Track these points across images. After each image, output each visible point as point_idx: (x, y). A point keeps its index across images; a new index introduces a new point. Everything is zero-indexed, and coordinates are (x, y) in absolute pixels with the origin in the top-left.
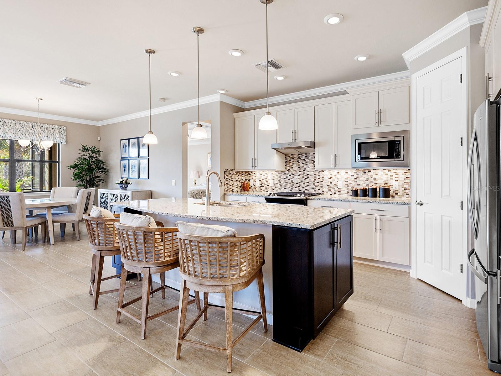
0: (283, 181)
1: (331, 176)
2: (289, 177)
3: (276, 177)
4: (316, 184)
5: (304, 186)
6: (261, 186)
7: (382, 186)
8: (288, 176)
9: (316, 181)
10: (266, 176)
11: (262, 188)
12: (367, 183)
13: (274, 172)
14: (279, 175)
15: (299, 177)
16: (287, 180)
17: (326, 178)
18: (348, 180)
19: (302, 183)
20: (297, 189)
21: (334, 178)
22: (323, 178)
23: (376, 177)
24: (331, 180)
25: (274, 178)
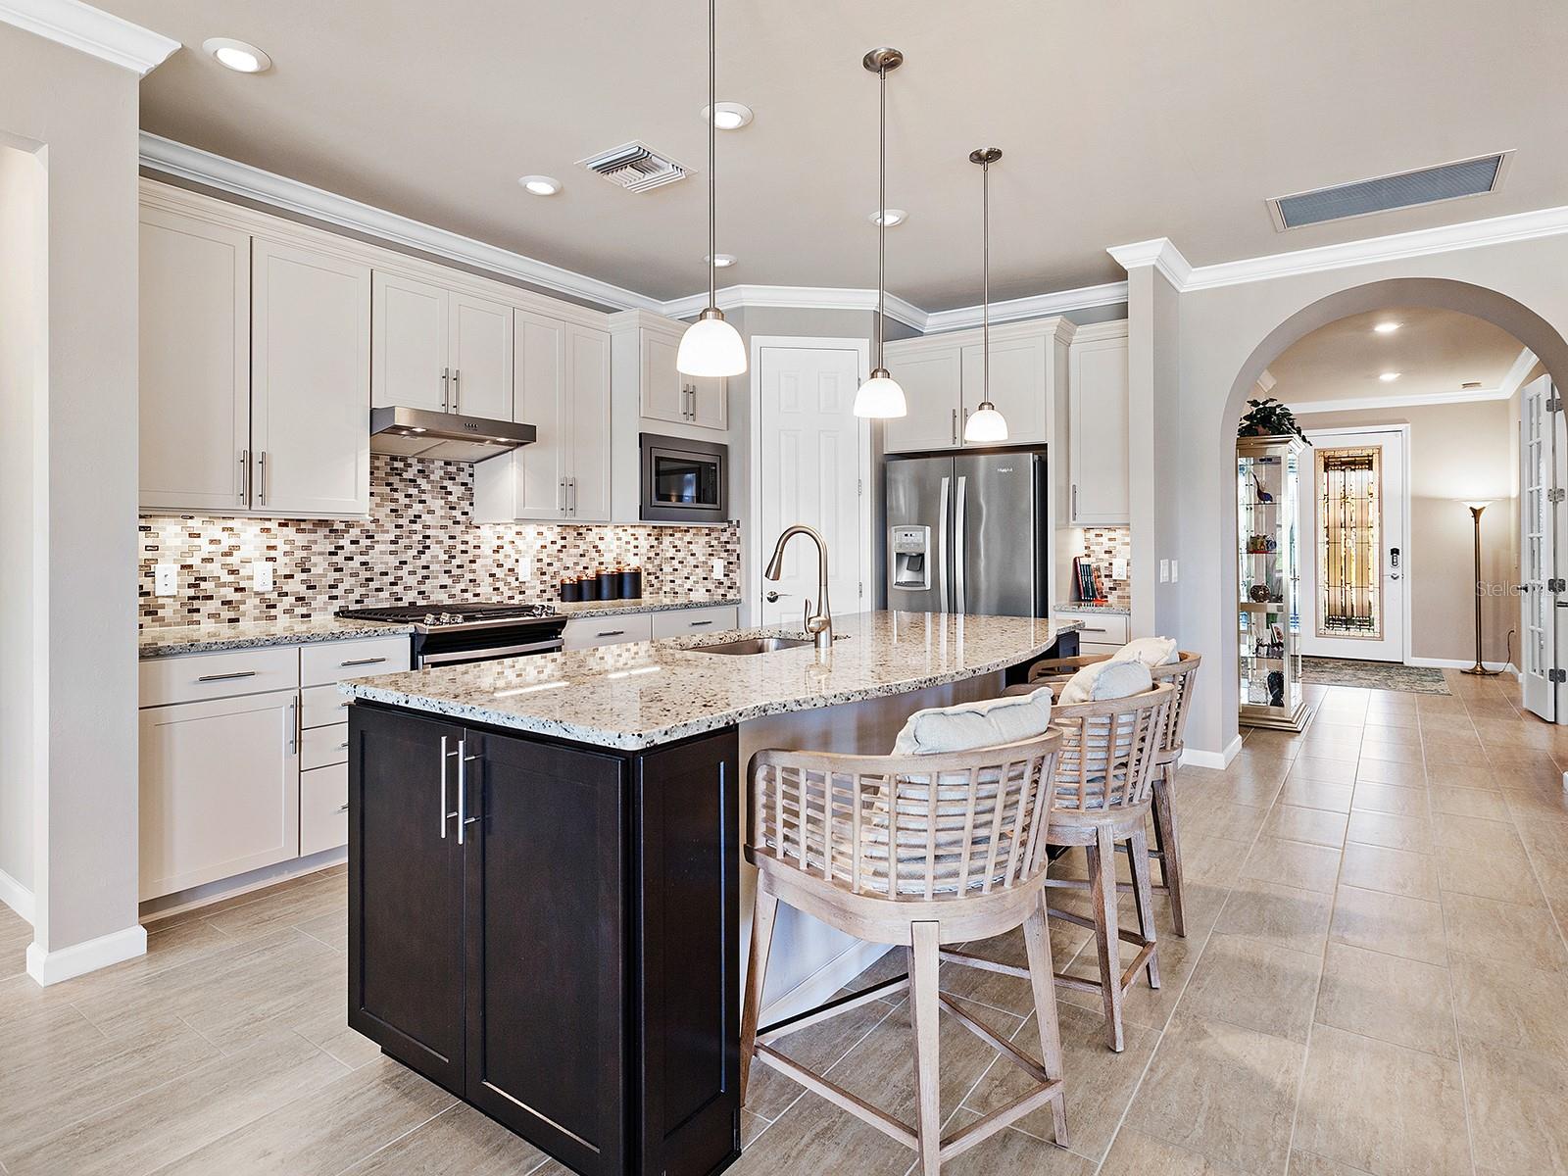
0: (320, 566)
1: (499, 543)
2: (349, 549)
3: (282, 547)
4: (456, 572)
5: (412, 581)
6: (192, 592)
7: (612, 568)
8: (345, 542)
9: (456, 562)
10: (227, 541)
11: (196, 604)
12: (584, 561)
13: (273, 525)
14: (301, 539)
15: (393, 547)
16: (339, 559)
17: (486, 550)
18: (543, 556)
19: (404, 573)
20: (385, 595)
21: (508, 548)
22: (477, 552)
23: (601, 546)
24: (500, 556)
25: (272, 554)
